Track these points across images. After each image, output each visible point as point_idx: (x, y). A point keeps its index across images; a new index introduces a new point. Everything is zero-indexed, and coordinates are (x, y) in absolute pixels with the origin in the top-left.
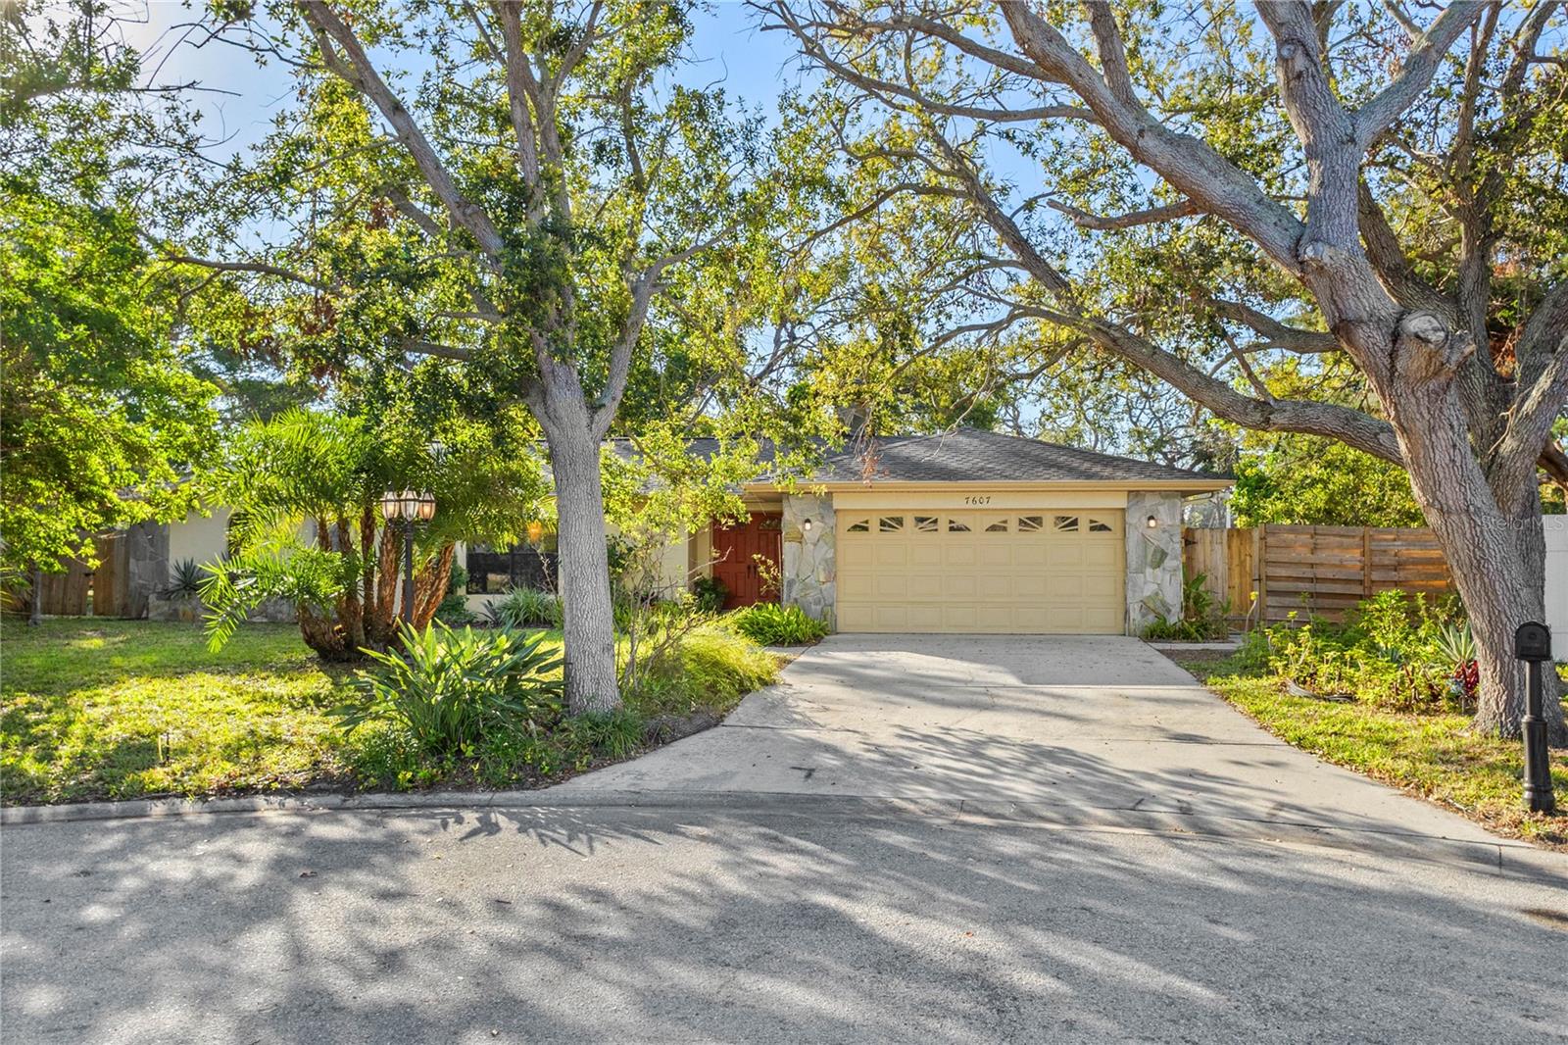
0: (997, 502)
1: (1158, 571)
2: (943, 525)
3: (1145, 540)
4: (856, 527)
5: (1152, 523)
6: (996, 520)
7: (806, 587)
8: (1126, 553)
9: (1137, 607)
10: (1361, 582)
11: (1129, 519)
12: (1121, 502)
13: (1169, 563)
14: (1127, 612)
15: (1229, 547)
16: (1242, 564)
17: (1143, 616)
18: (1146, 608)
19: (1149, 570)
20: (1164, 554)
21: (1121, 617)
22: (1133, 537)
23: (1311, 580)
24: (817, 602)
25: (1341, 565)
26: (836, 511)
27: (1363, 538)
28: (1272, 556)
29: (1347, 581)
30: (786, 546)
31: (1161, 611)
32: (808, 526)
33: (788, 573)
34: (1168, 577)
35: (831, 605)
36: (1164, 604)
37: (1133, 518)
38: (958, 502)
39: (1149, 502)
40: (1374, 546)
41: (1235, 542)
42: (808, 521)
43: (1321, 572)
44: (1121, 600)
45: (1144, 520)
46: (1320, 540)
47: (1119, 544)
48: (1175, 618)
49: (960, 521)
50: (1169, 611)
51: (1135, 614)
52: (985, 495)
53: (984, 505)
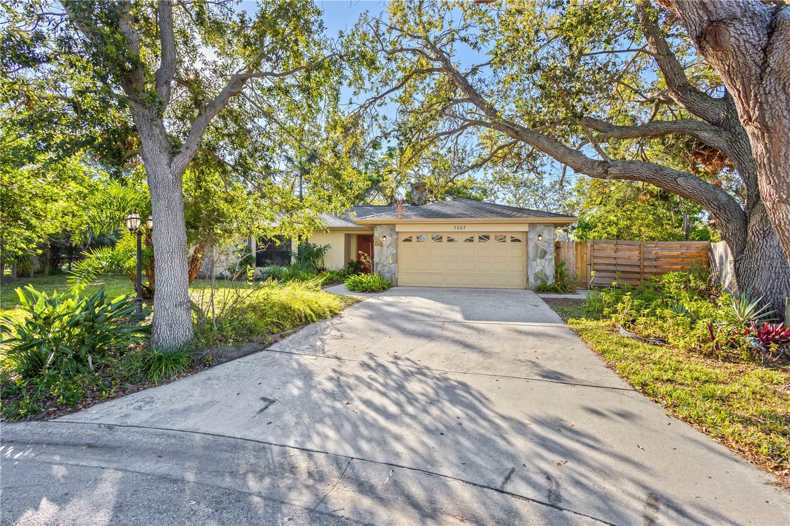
0: (469, 228)
1: (543, 260)
2: (445, 239)
3: (537, 246)
4: (406, 240)
5: (540, 238)
6: (468, 236)
7: (384, 266)
8: (528, 252)
9: (533, 276)
10: (639, 266)
11: (529, 236)
12: (525, 228)
13: (548, 256)
14: (528, 279)
15: (576, 250)
16: (582, 257)
17: (536, 280)
18: (536, 276)
19: (538, 260)
20: (546, 253)
21: (525, 281)
22: (531, 245)
23: (615, 265)
24: (389, 273)
25: (629, 258)
26: (397, 233)
27: (640, 246)
28: (596, 254)
29: (632, 266)
30: (375, 247)
31: (544, 278)
32: (384, 239)
33: (376, 260)
34: (547, 263)
35: (395, 274)
36: (545, 275)
37: (531, 236)
38: (451, 228)
39: (539, 228)
40: (645, 249)
41: (579, 247)
42: (385, 237)
43: (619, 262)
44: (525, 273)
45: (536, 237)
46: (619, 247)
47: (525, 248)
48: (550, 282)
49: (452, 237)
50: (548, 279)
51: (532, 280)
52: (463, 226)
53: (463, 230)
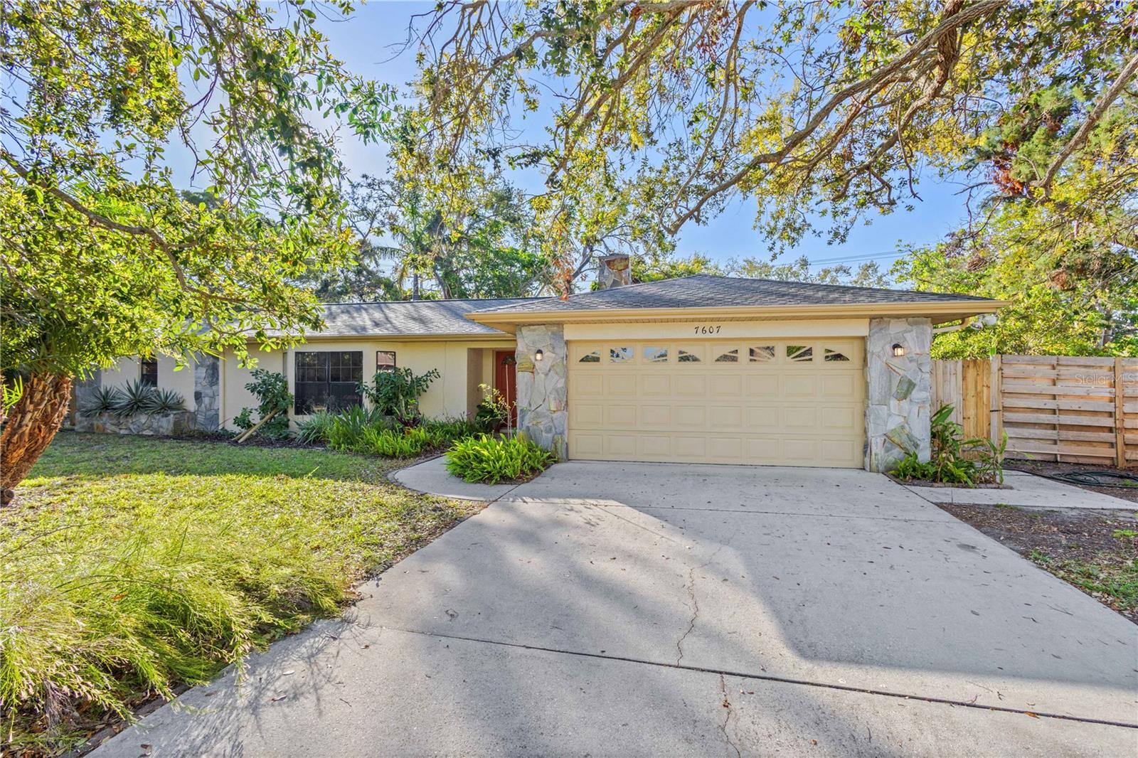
0: (728, 331)
1: (905, 403)
2: (673, 356)
3: (889, 369)
4: (586, 359)
5: (899, 351)
6: (726, 350)
7: (538, 415)
8: (866, 385)
9: (880, 441)
10: (1110, 414)
11: (870, 347)
12: (862, 329)
13: (915, 394)
14: (866, 447)
15: (964, 378)
16: (978, 395)
17: (887, 450)
18: (889, 441)
19: (893, 402)
20: (911, 385)
21: (859, 450)
22: (875, 368)
23: (1054, 412)
24: (549, 430)
25: (1087, 397)
26: (567, 343)
27: (1113, 369)
28: (1010, 386)
29: (1095, 413)
30: (519, 375)
31: (908, 445)
32: (539, 356)
33: (521, 402)
34: (915, 409)
35: (562, 433)
36: (910, 437)
37: (874, 347)
38: (687, 332)
39: (895, 328)
40: (1126, 377)
41: (971, 373)
42: (540, 352)
43: (1064, 404)
44: (858, 430)
45: (889, 348)
46: (1063, 371)
47: (858, 374)
48: (924, 455)
49: (690, 350)
50: (916, 446)
51: (877, 448)
52: (715, 325)
53: (714, 335)
